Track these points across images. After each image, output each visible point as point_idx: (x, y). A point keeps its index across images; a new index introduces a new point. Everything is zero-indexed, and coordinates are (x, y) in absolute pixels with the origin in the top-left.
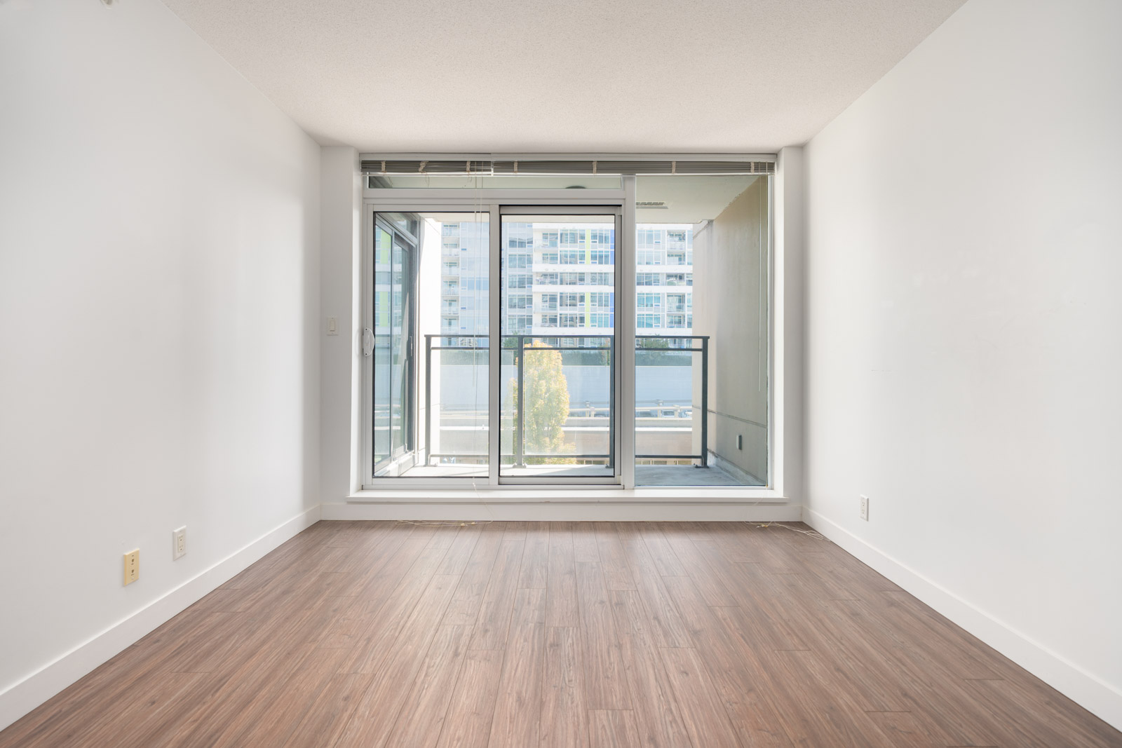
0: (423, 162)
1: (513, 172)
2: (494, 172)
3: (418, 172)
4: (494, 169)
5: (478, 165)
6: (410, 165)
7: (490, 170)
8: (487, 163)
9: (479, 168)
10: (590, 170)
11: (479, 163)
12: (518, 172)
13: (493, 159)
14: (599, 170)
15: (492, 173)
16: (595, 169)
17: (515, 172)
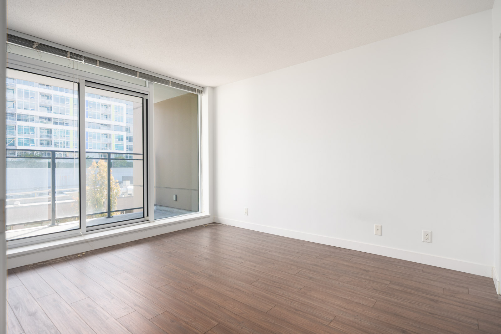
0: (36, 42)
1: (96, 65)
2: (85, 62)
3: (32, 48)
4: (85, 60)
5: (74, 55)
6: (28, 42)
7: (82, 61)
8: (81, 56)
9: (76, 57)
10: (136, 75)
11: (76, 55)
12: (99, 66)
13: (84, 55)
14: (140, 76)
15: (83, 62)
16: (138, 75)
17: (97, 66)
